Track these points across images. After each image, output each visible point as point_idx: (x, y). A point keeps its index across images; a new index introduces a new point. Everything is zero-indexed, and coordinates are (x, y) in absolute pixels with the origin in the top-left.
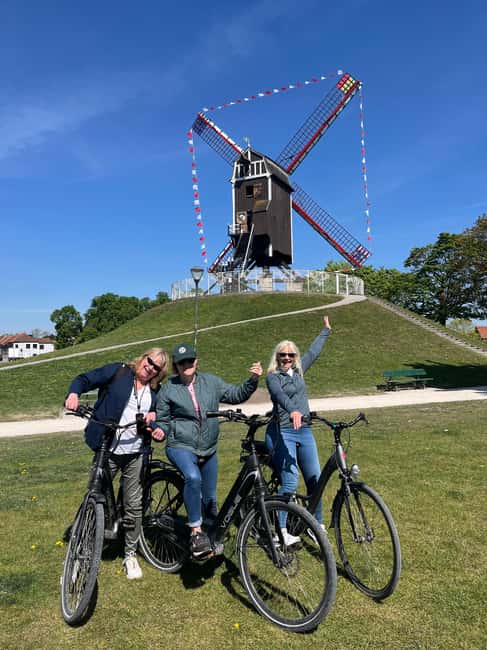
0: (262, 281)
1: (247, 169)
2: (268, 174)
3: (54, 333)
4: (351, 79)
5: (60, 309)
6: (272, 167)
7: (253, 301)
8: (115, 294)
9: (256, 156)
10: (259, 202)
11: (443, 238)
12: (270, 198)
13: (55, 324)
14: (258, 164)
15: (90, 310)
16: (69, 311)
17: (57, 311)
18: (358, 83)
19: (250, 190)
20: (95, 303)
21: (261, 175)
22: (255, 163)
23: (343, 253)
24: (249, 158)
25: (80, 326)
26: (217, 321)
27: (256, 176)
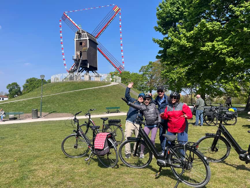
0: (85, 76)
1: (80, 36)
2: (88, 38)
3: (8, 93)
4: (117, 7)
5: (11, 84)
6: (89, 36)
7: (79, 84)
8: (36, 78)
9: (83, 32)
10: (84, 48)
11: (150, 63)
12: (88, 47)
13: (9, 90)
14: (84, 35)
15: (25, 84)
16: (15, 85)
17: (9, 85)
18: (120, 9)
19: (81, 44)
20: (27, 82)
21: (85, 39)
22: (83, 34)
23: (115, 67)
24: (81, 32)
25: (20, 91)
26: (63, 91)
27: (83, 39)
